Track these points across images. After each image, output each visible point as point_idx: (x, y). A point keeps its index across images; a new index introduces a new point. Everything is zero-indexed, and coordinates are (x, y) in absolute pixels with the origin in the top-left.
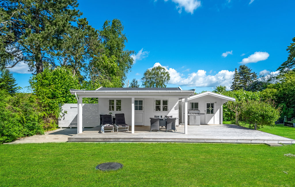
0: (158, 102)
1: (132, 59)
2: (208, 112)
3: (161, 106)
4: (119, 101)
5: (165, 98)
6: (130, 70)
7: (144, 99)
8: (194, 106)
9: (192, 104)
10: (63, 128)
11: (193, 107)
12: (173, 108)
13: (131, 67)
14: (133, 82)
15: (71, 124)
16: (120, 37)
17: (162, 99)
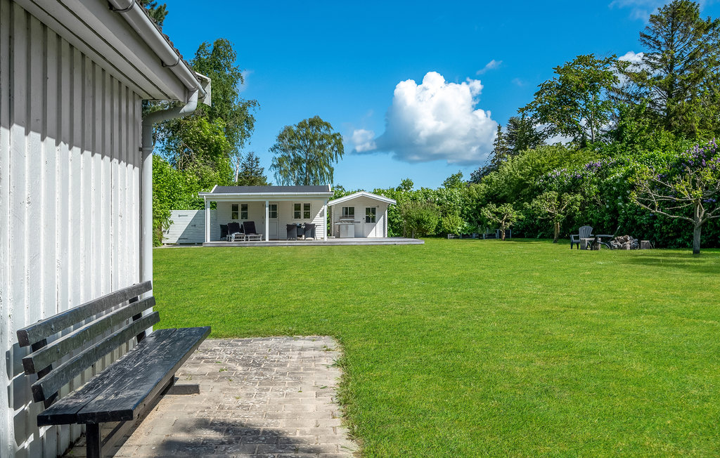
0: (297, 207)
1: (253, 119)
2: (368, 220)
3: (302, 212)
4: (245, 207)
5: (307, 202)
6: (248, 142)
7: (278, 202)
8: (349, 212)
9: (347, 208)
10: (167, 244)
11: (346, 213)
12: (318, 214)
13: (249, 136)
14: (249, 160)
15: (179, 239)
16: (228, 73)
17: (302, 202)
